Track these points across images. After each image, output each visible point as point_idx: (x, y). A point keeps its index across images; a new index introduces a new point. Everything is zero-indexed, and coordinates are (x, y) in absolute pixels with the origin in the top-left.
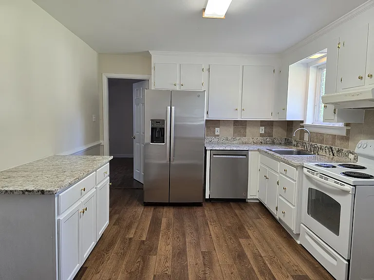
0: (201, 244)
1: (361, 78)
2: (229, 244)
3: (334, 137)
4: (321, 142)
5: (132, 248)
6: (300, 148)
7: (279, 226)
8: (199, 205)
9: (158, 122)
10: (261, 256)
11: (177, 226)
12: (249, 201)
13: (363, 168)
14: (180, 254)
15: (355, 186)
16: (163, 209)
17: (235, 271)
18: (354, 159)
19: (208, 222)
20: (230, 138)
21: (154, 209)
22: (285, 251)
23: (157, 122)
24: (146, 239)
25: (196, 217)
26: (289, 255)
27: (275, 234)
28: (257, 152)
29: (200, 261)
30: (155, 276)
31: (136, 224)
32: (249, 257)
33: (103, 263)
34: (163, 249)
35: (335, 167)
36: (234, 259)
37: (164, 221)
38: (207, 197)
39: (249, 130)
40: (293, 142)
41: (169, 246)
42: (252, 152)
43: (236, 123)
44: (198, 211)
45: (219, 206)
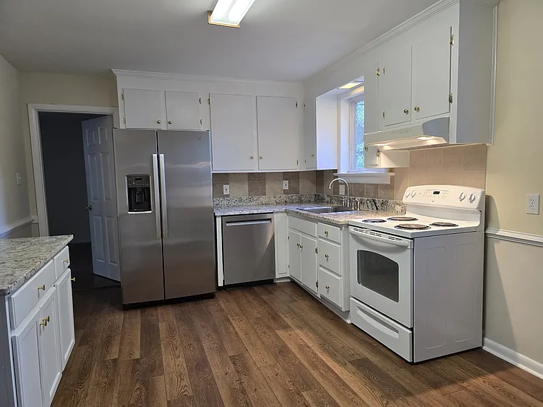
0: (226, 346)
1: (406, 112)
2: (265, 339)
3: (376, 186)
4: (361, 194)
5: (122, 372)
6: (335, 205)
7: (321, 306)
8: (210, 296)
9: (139, 179)
10: (308, 347)
11: (184, 329)
12: (277, 282)
13: (415, 219)
14: (199, 366)
15: (412, 239)
16: (156, 310)
17: (280, 371)
18: (402, 211)
19: (229, 316)
20: (244, 198)
21: (142, 312)
22: (335, 334)
23: (136, 179)
24: (141, 355)
25: (210, 313)
26: (341, 338)
27: (319, 316)
28: (285, 214)
29: (231, 368)
30: (169, 403)
31: (118, 338)
32: (293, 350)
33: (77, 403)
34: (172, 364)
35: (384, 221)
36: (276, 357)
37: (162, 327)
38: (220, 284)
39: (269, 186)
40: (326, 197)
41: (180, 359)
42: (279, 215)
43: (251, 176)
44: (211, 305)
45: (239, 293)
